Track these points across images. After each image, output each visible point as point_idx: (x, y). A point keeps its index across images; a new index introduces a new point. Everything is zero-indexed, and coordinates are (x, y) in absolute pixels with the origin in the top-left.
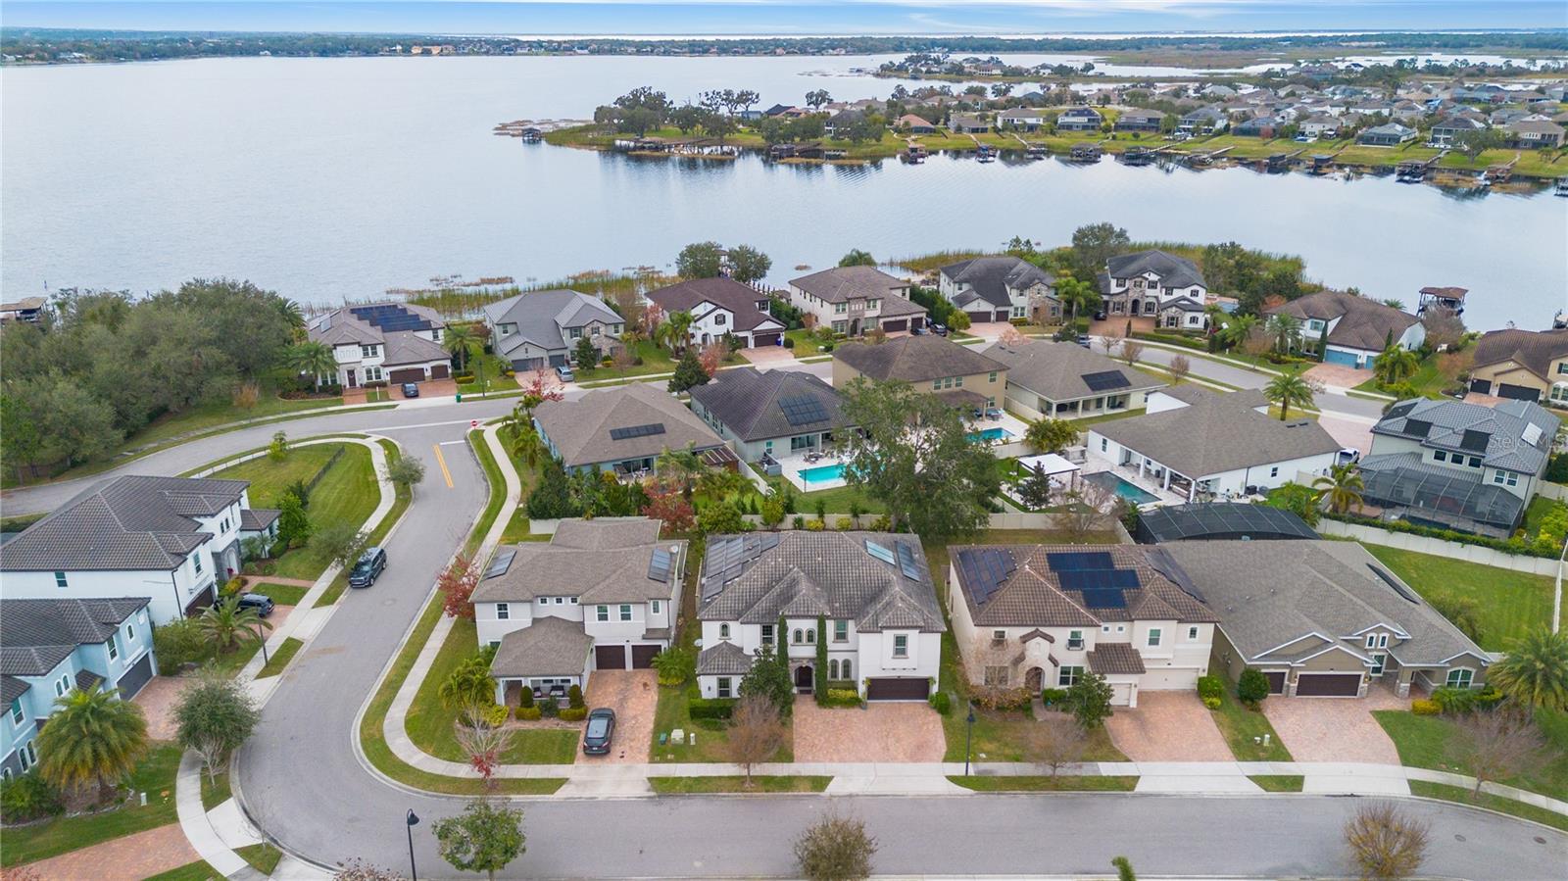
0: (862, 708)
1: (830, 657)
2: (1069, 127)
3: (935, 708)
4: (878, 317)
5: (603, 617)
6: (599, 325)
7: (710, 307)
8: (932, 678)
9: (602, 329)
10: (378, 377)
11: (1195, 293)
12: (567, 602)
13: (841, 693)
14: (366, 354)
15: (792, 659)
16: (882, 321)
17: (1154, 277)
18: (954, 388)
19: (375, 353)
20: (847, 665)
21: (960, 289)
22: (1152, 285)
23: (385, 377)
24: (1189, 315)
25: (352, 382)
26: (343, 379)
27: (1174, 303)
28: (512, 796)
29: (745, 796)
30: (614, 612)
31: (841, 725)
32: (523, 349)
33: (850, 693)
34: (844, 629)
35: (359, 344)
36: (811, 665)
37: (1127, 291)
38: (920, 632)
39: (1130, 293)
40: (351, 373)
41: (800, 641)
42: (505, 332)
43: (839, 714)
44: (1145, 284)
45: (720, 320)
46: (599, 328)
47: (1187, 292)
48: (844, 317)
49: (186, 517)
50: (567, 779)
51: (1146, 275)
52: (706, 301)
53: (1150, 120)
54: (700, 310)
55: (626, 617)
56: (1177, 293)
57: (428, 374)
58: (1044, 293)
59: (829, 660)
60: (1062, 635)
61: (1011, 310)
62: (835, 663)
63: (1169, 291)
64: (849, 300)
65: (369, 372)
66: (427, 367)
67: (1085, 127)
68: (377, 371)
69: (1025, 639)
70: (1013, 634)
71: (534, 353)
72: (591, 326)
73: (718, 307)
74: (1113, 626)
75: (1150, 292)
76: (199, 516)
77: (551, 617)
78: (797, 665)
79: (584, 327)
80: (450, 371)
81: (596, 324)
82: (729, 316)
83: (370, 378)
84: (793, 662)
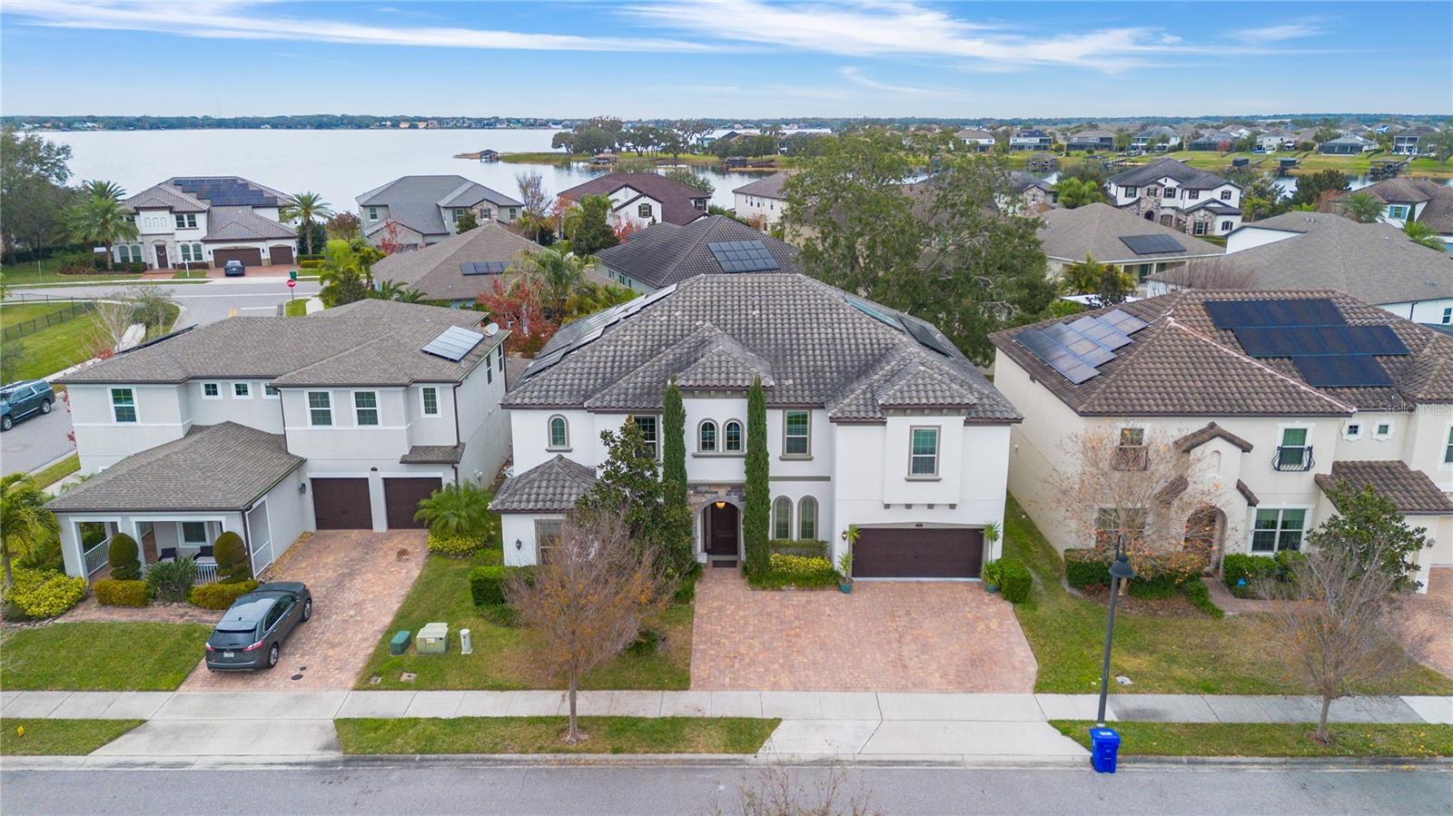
0: (840, 589)
1: (776, 491)
2: (1021, 147)
3: (998, 589)
5: (322, 418)
6: (490, 206)
7: (632, 194)
8: (990, 527)
9: (494, 212)
10: (199, 257)
11: (1226, 195)
12: (257, 391)
13: (798, 562)
14: (181, 225)
15: (695, 486)
17: (1171, 183)
19: (193, 224)
20: (809, 504)
22: (1170, 193)
23: (208, 258)
24: (1220, 220)
25: (163, 261)
26: (151, 257)
27: (1203, 207)
29: (561, 762)
30: (343, 405)
31: (797, 618)
33: (816, 562)
34: (804, 431)
35: (171, 209)
36: (734, 500)
37: (1138, 201)
38: (967, 423)
39: (1143, 204)
40: (161, 249)
41: (712, 446)
42: (374, 217)
43: (794, 600)
44: (1160, 191)
45: (645, 211)
46: (490, 211)
47: (1216, 194)
50: (143, 722)
51: (1162, 181)
52: (626, 186)
53: (1102, 139)
54: (619, 198)
55: (368, 417)
56: (1204, 196)
57: (265, 256)
59: (772, 497)
60: (1267, 435)
62: (784, 502)
63: (1194, 193)
65: (185, 249)
66: (265, 249)
67: (1037, 148)
68: (197, 248)
69: (1188, 445)
70: (1161, 433)
72: (479, 207)
73: (643, 194)
74: (1368, 423)
75: (1166, 202)
77: (228, 423)
78: (705, 500)
79: (472, 208)
80: (295, 254)
81: (486, 205)
82: (657, 208)
83: (186, 257)
84: (697, 493)
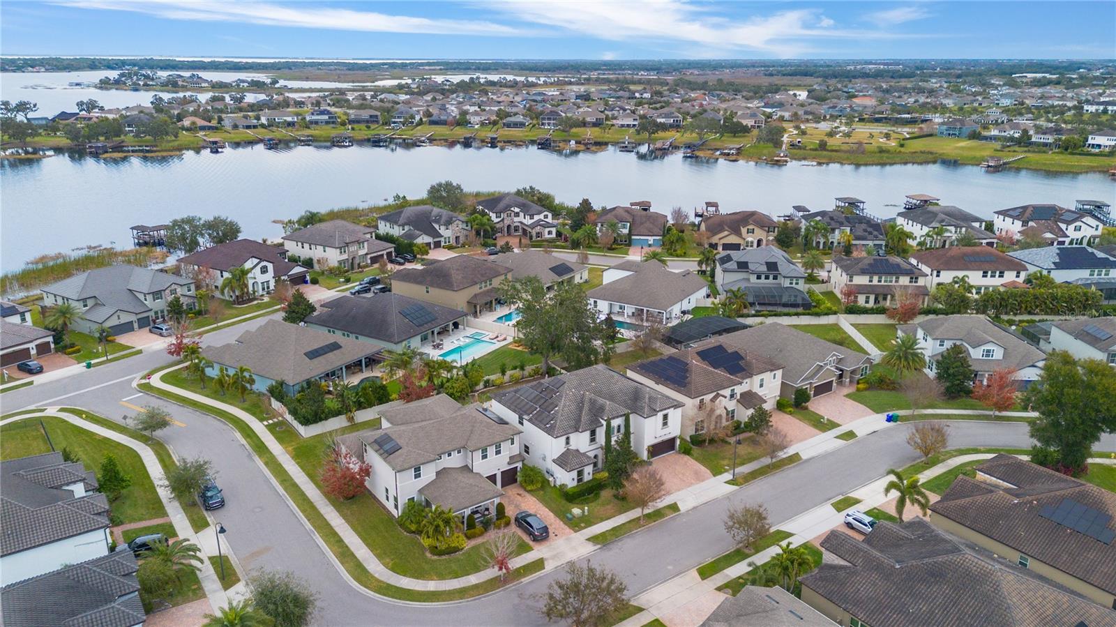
0: (653, 462)
2: (316, 123)
3: (681, 452)
4: (367, 254)
5: (484, 457)
6: (176, 287)
7: (256, 261)
8: (676, 436)
9: (180, 290)
11: (546, 217)
12: (455, 454)
16: (369, 256)
17: (517, 210)
18: (489, 287)
21: (403, 230)
22: (517, 215)
24: (547, 230)
27: (537, 223)
30: (491, 451)
32: (115, 317)
37: (503, 219)
38: (674, 409)
39: (505, 222)
41: (615, 433)
42: (85, 306)
44: (513, 214)
45: (265, 270)
46: (175, 289)
47: (541, 216)
48: (345, 256)
50: (542, 558)
51: (512, 209)
53: (371, 116)
54: (248, 265)
55: (498, 453)
56: (536, 218)
57: (33, 352)
58: (460, 226)
60: (727, 392)
61: (442, 239)
63: (532, 217)
64: (347, 244)
66: (32, 346)
67: (327, 123)
69: (713, 400)
70: (708, 398)
71: (125, 318)
72: (169, 289)
73: (261, 260)
75: (516, 219)
77: (444, 468)
79: (164, 290)
80: (52, 346)
81: (173, 287)
82: (270, 266)
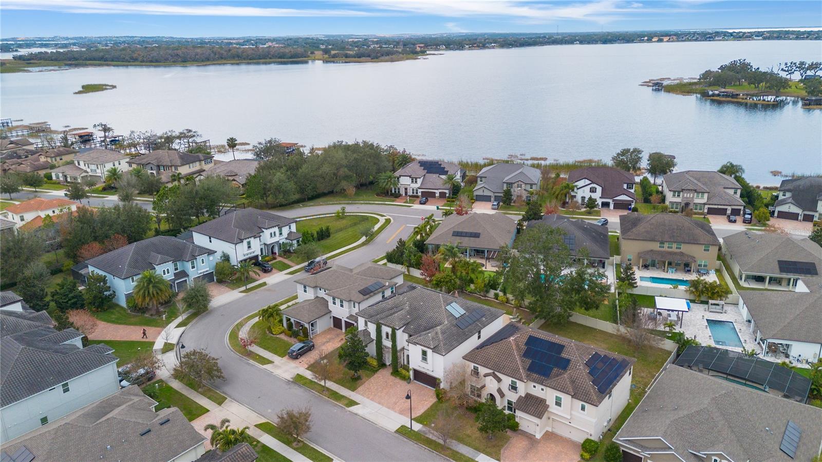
0: (408, 382)
4: (705, 204)
5: (334, 303)
6: (522, 183)
7: (588, 182)
8: (441, 380)
9: (523, 186)
10: (417, 193)
13: (404, 373)
14: (412, 182)
16: (707, 206)
18: (674, 249)
19: (416, 182)
20: (408, 358)
21: (785, 195)
23: (420, 194)
25: (406, 193)
26: (403, 192)
28: (251, 360)
29: (319, 396)
30: (338, 301)
32: (481, 190)
35: (410, 176)
40: (406, 189)
41: (387, 338)
42: (481, 181)
43: (397, 380)
45: (593, 190)
46: (521, 185)
48: (678, 200)
49: (259, 228)
50: (273, 362)
52: (585, 178)
54: (580, 183)
55: (342, 306)
57: (437, 195)
60: (507, 381)
61: (817, 215)
64: (683, 190)
65: (413, 190)
66: (437, 193)
68: (417, 191)
69: (487, 375)
70: (483, 370)
71: (487, 193)
72: (517, 183)
73: (593, 183)
74: (539, 387)
76: (263, 228)
77: (322, 298)
79: (514, 183)
80: (447, 195)
81: (520, 183)
82: (599, 189)
83: (413, 193)
